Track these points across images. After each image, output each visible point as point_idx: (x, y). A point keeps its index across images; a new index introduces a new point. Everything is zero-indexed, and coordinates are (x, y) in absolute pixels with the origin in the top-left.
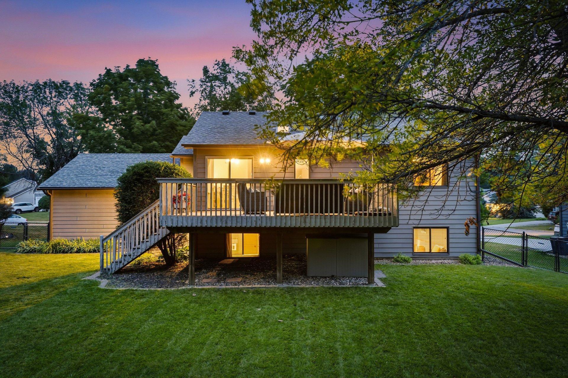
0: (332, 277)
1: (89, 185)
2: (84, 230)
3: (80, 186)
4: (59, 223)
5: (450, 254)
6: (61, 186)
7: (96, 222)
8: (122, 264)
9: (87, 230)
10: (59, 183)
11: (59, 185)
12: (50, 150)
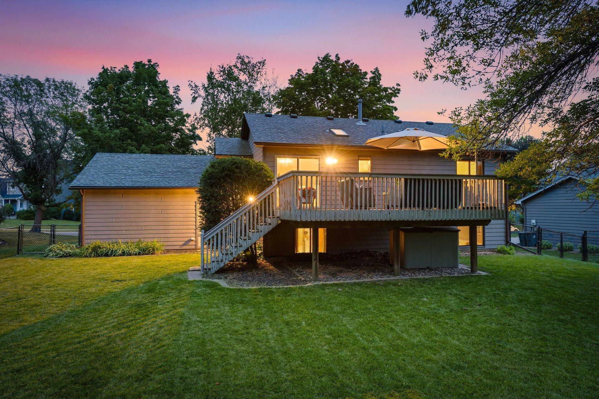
0: (430, 269)
1: (127, 185)
2: (121, 232)
3: (117, 185)
4: (92, 225)
5: (486, 246)
6: (96, 185)
7: (134, 224)
8: (223, 263)
9: (124, 232)
10: (92, 183)
11: (92, 184)
12: (28, 151)
